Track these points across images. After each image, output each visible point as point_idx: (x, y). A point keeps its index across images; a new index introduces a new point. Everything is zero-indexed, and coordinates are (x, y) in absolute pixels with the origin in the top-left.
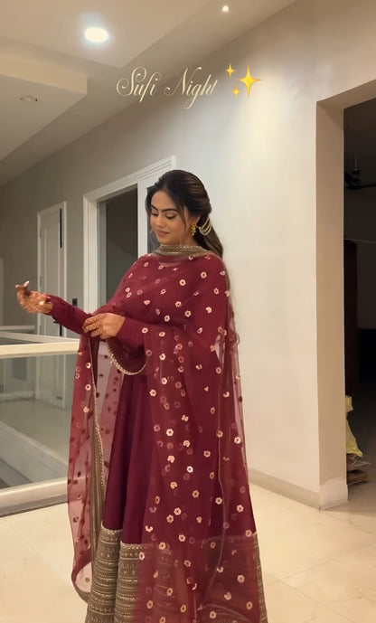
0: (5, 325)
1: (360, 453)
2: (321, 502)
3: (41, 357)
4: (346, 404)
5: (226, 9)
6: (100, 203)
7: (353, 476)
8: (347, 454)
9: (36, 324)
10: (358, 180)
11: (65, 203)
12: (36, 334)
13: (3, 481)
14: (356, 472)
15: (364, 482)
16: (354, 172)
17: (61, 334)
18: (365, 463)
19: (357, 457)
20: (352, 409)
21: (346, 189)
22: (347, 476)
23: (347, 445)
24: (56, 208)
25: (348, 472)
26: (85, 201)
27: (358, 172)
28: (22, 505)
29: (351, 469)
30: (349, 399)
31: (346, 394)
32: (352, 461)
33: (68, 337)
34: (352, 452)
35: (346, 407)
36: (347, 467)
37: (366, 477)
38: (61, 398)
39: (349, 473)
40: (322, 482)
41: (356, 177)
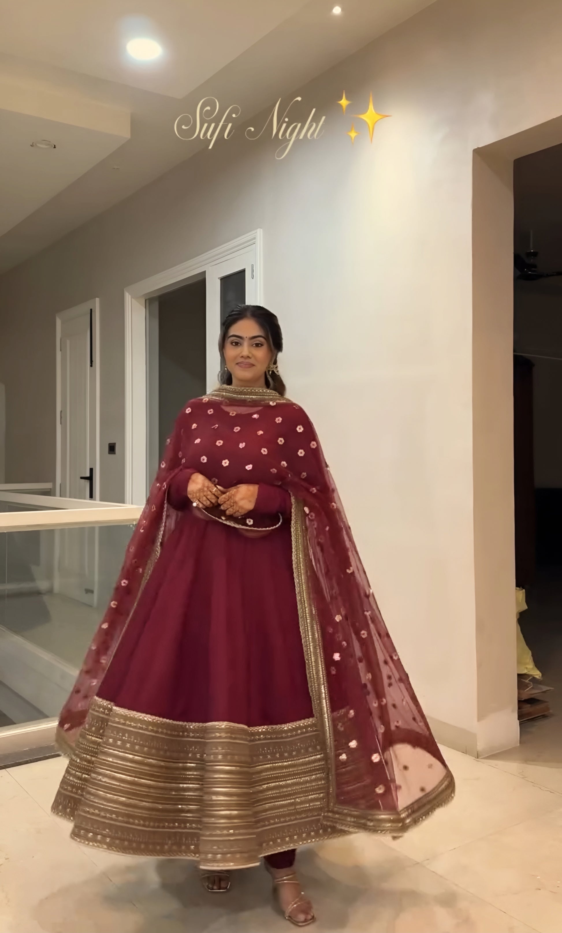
0: (7, 482)
1: (537, 674)
2: (481, 746)
3: (62, 530)
4: (517, 599)
5: (337, 10)
6: (149, 301)
7: (527, 708)
8: (519, 676)
9: (54, 481)
10: (535, 266)
11: (97, 300)
12: (54, 495)
13: (5, 715)
14: (531, 701)
15: (544, 716)
16: (529, 254)
17: (91, 496)
18: (545, 688)
19: (534, 680)
20: (525, 607)
21: (517, 279)
22: (519, 708)
23: (519, 662)
24: (84, 308)
25: (519, 702)
26: (128, 297)
27: (535, 254)
28: (32, 751)
29: (524, 697)
30: (522, 594)
31: (518, 585)
32: (527, 686)
33: (101, 500)
34: (525, 672)
35: (518, 603)
36: (519, 693)
37: (548, 709)
38: (92, 592)
39: (521, 703)
40: (481, 717)
41: (531, 261)
